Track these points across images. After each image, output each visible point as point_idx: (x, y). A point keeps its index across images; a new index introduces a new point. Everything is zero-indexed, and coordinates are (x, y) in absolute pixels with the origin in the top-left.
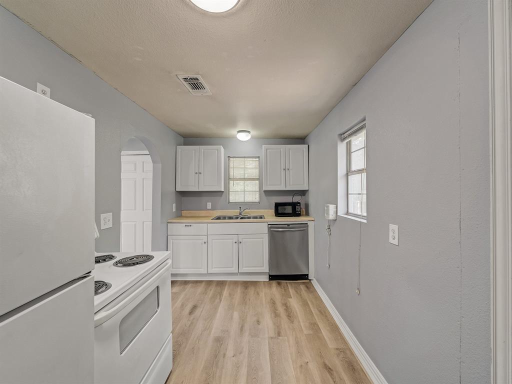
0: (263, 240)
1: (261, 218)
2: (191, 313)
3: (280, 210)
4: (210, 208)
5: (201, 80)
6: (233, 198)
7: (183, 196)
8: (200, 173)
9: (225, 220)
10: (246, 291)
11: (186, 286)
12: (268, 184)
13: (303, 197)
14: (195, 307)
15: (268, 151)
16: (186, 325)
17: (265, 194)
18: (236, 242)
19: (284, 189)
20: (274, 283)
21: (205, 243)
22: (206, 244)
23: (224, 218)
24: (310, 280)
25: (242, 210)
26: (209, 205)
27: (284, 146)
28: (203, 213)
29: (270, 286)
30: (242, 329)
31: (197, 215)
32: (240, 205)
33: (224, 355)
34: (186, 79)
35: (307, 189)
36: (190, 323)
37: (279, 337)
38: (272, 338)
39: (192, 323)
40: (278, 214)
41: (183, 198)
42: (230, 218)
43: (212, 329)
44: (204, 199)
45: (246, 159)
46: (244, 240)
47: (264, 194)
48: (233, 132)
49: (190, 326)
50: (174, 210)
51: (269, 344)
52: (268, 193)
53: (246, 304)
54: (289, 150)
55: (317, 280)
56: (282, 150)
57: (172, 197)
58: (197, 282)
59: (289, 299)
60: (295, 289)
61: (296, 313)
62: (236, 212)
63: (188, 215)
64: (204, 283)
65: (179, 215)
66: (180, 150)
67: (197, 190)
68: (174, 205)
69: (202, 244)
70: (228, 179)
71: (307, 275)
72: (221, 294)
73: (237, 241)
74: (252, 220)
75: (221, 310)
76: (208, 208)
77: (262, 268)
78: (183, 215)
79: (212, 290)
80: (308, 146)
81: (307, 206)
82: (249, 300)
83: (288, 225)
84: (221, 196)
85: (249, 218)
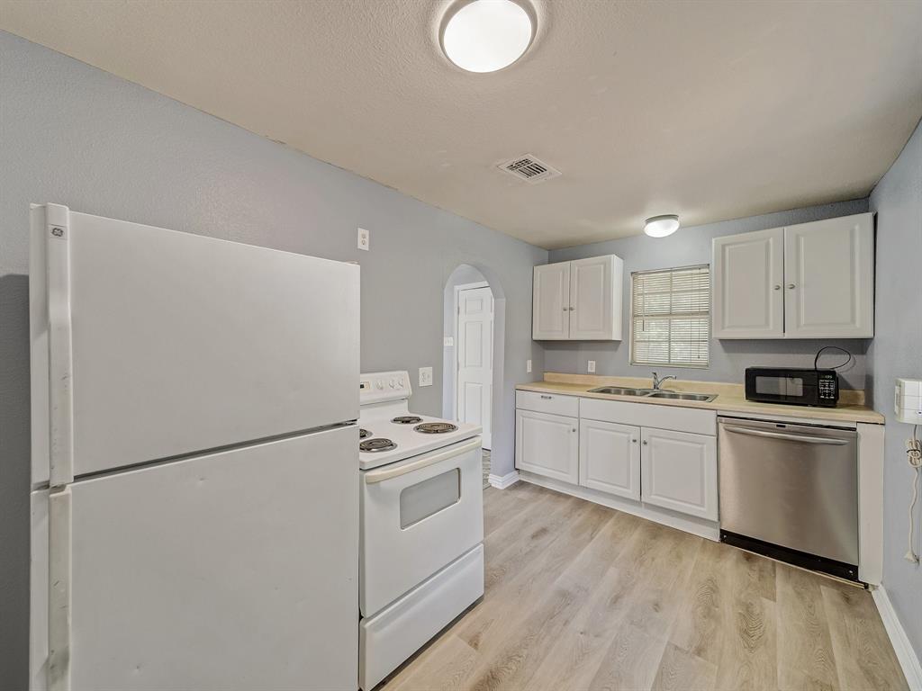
0: (702, 449)
1: (705, 398)
2: (534, 536)
3: (762, 385)
4: (594, 371)
5: (535, 160)
6: (642, 355)
7: (547, 349)
8: (571, 309)
9: (619, 396)
10: (653, 541)
11: (541, 496)
12: (727, 323)
13: (858, 358)
14: (543, 531)
15: (727, 249)
16: (521, 551)
17: (723, 346)
18: (635, 441)
19: (779, 335)
20: (734, 552)
21: (574, 431)
22: (577, 432)
23: (618, 391)
24: (866, 586)
25: (659, 380)
26: (592, 366)
27: (781, 229)
28: (579, 379)
29: (720, 555)
30: (616, 599)
31: (570, 382)
32: (653, 370)
33: (566, 623)
34: (511, 167)
35: (869, 334)
36: (528, 550)
37: (697, 657)
38: (676, 648)
39: (531, 551)
40: (752, 394)
41: (547, 352)
42: (631, 392)
43: (560, 574)
44: (582, 354)
45: (674, 273)
46: (653, 439)
47: (719, 347)
48: (635, 223)
49: (526, 554)
50: (529, 370)
51: (665, 655)
52: (731, 345)
53: (641, 563)
54: (797, 237)
55: (891, 594)
56: (771, 241)
57: (526, 348)
58: (559, 495)
59: (765, 601)
60: (794, 588)
61: (774, 635)
62: (647, 382)
63: (552, 381)
64: (570, 501)
65: (539, 379)
66: (539, 273)
67: (567, 338)
68: (529, 363)
69: (569, 431)
70: (631, 316)
71: (855, 569)
72: (596, 529)
73: (637, 438)
74: (680, 401)
75: (587, 553)
76: (589, 370)
77: (699, 508)
78: (546, 379)
79: (581, 517)
80: (875, 218)
81: (869, 383)
82: (653, 559)
83: (781, 425)
84: (616, 350)
85: (675, 396)
